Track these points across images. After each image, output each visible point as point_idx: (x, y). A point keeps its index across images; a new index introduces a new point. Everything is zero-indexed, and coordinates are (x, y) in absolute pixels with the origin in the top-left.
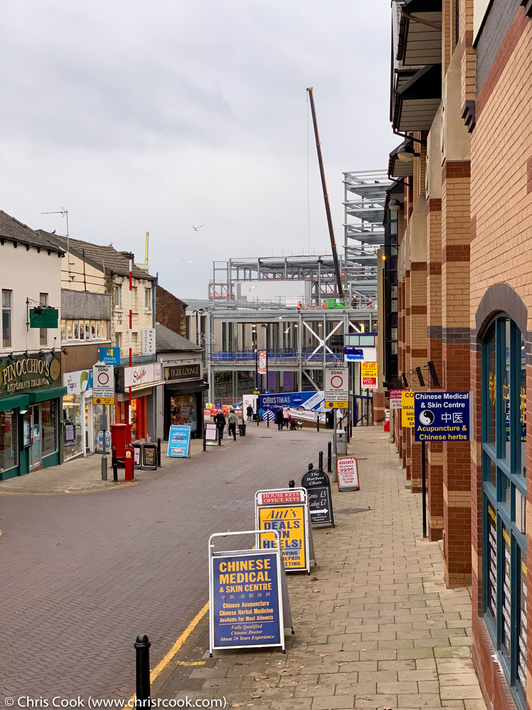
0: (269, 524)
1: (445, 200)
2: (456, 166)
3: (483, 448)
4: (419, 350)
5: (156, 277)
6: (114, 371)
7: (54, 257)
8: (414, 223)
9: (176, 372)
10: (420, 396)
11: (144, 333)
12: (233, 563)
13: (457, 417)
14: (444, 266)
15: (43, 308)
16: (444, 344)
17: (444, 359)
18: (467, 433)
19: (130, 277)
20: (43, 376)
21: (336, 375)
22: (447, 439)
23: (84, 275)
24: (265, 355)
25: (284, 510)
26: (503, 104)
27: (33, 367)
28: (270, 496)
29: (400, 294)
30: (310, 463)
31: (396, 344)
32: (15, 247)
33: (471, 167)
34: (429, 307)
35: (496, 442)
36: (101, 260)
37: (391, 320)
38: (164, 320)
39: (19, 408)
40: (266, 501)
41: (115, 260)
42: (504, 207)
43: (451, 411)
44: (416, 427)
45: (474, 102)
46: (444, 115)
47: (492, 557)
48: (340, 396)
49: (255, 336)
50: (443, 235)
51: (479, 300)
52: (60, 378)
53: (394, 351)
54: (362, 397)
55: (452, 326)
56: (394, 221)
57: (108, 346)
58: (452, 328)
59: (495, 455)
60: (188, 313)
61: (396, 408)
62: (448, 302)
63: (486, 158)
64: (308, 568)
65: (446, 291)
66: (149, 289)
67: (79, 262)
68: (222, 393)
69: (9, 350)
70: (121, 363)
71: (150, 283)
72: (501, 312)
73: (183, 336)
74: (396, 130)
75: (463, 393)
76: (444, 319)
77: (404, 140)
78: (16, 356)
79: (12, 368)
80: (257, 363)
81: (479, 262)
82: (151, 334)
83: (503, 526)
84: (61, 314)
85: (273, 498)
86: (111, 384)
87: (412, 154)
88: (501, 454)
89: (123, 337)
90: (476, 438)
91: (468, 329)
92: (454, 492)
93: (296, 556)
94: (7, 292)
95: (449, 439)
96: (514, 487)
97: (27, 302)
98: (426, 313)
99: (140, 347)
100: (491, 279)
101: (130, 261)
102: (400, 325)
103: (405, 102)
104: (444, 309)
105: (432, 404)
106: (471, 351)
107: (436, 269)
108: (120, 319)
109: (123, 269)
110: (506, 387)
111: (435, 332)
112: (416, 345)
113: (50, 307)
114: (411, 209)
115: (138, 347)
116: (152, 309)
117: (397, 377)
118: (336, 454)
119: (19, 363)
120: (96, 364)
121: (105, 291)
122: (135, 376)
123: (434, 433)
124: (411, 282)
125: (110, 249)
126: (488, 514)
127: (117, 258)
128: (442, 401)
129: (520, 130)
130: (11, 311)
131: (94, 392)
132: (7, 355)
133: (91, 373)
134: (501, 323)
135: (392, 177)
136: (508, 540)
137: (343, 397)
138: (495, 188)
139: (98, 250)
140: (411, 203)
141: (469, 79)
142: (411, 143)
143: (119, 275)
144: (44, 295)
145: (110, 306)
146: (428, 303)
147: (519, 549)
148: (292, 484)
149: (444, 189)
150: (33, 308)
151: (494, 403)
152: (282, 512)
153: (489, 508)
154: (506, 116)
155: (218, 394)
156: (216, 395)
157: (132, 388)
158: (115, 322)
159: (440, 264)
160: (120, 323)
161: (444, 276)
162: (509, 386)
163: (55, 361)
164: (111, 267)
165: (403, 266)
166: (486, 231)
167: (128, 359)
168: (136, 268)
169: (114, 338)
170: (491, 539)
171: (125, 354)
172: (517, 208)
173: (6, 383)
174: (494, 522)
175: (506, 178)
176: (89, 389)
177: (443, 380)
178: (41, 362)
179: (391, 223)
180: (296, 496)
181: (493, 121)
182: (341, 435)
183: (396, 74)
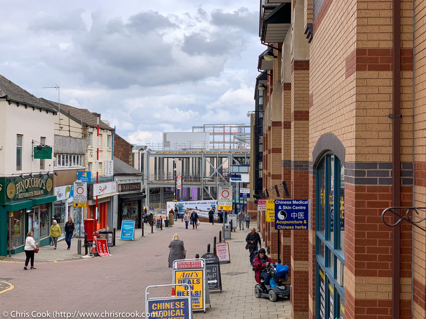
0: (181, 281)
1: (293, 83)
2: (300, 63)
3: (317, 234)
4: (276, 175)
5: (114, 128)
6: (87, 186)
7: (50, 115)
8: (273, 98)
9: (126, 187)
10: (278, 202)
11: (106, 163)
12: (161, 304)
13: (301, 215)
14: (292, 124)
15: (43, 146)
16: (293, 171)
17: (292, 180)
18: (307, 225)
19: (98, 128)
20: (41, 189)
21: (225, 190)
22: (294, 229)
23: (69, 126)
24: (181, 178)
25: (191, 272)
26: (330, 25)
27: (35, 183)
28: (182, 263)
29: (265, 140)
30: (208, 244)
31: (262, 171)
32: (26, 108)
33: (310, 63)
34: (283, 149)
35: (325, 230)
36: (80, 118)
37: (258, 157)
38: (119, 155)
39: (26, 209)
40: (180, 266)
41: (88, 117)
42: (331, 87)
43: (297, 211)
44: (276, 221)
45: (312, 24)
46: (293, 32)
47: (322, 301)
48: (227, 202)
49: (175, 166)
50: (292, 105)
51: (315, 144)
52: (52, 190)
53: (260, 176)
54: (240, 204)
55: (297, 160)
56: (261, 97)
57: (83, 171)
58: (298, 161)
59: (324, 239)
60: (133, 151)
61: (261, 210)
62: (295, 145)
63: (319, 58)
64: (204, 309)
65: (294, 138)
66: (110, 135)
67: (66, 118)
68: (154, 201)
69: (20, 172)
70: (92, 181)
71: (110, 132)
72: (329, 150)
73: (130, 165)
74: (263, 42)
75: (304, 201)
76: (292, 156)
77: (267, 48)
78: (24, 176)
79: (22, 183)
80: (175, 183)
81: (315, 121)
82: (110, 163)
83: (329, 282)
84: (54, 150)
85: (184, 265)
86: (85, 194)
87: (273, 57)
88: (328, 238)
89: (93, 165)
90: (312, 228)
91: (307, 162)
92: (297, 261)
93: (198, 301)
94: (20, 136)
95: (296, 228)
96: (336, 258)
97: (33, 143)
98: (281, 152)
99: (104, 172)
100: (323, 130)
101: (98, 118)
102: (264, 159)
103: (269, 25)
104: (293, 149)
105: (285, 207)
106: (309, 174)
107: (287, 125)
108: (91, 154)
109: (94, 123)
110: (331, 197)
111: (287, 163)
112: (275, 172)
113: (47, 146)
114: (272, 90)
115: (102, 172)
116: (111, 148)
117: (262, 191)
118: (224, 238)
119: (27, 180)
120: (76, 182)
121: (82, 136)
122: (100, 190)
123: (287, 225)
124: (271, 133)
125: (85, 111)
126: (319, 274)
127: (89, 116)
128: (291, 205)
129: (341, 41)
130: (22, 148)
131: (74, 199)
132: (19, 175)
133: (73, 187)
134: (328, 158)
135: (260, 70)
136: (332, 291)
137: (229, 203)
138: (325, 76)
139: (78, 111)
140: (272, 86)
141: (309, 10)
142: (272, 50)
143: (91, 127)
144: (43, 138)
145: (85, 146)
146: (283, 146)
147: (339, 296)
148: (197, 256)
149: (293, 77)
150: (36, 146)
151: (323, 207)
152: (189, 274)
153: (320, 271)
154: (332, 32)
155: (151, 201)
156: (150, 202)
157: (98, 197)
158: (88, 156)
159: (290, 122)
160: (91, 157)
161: (292, 130)
162: (333, 196)
163: (49, 179)
164: (86, 122)
165: (267, 124)
166: (319, 102)
167: (96, 179)
168: (102, 123)
169: (87, 166)
170: (321, 290)
171: (94, 175)
172: (339, 87)
173: (18, 193)
174: (323, 279)
175: (332, 69)
176: (71, 197)
177: (292, 192)
178: (40, 180)
179: (259, 98)
180: (198, 264)
181: (324, 35)
182: (227, 227)
183: (264, 8)
